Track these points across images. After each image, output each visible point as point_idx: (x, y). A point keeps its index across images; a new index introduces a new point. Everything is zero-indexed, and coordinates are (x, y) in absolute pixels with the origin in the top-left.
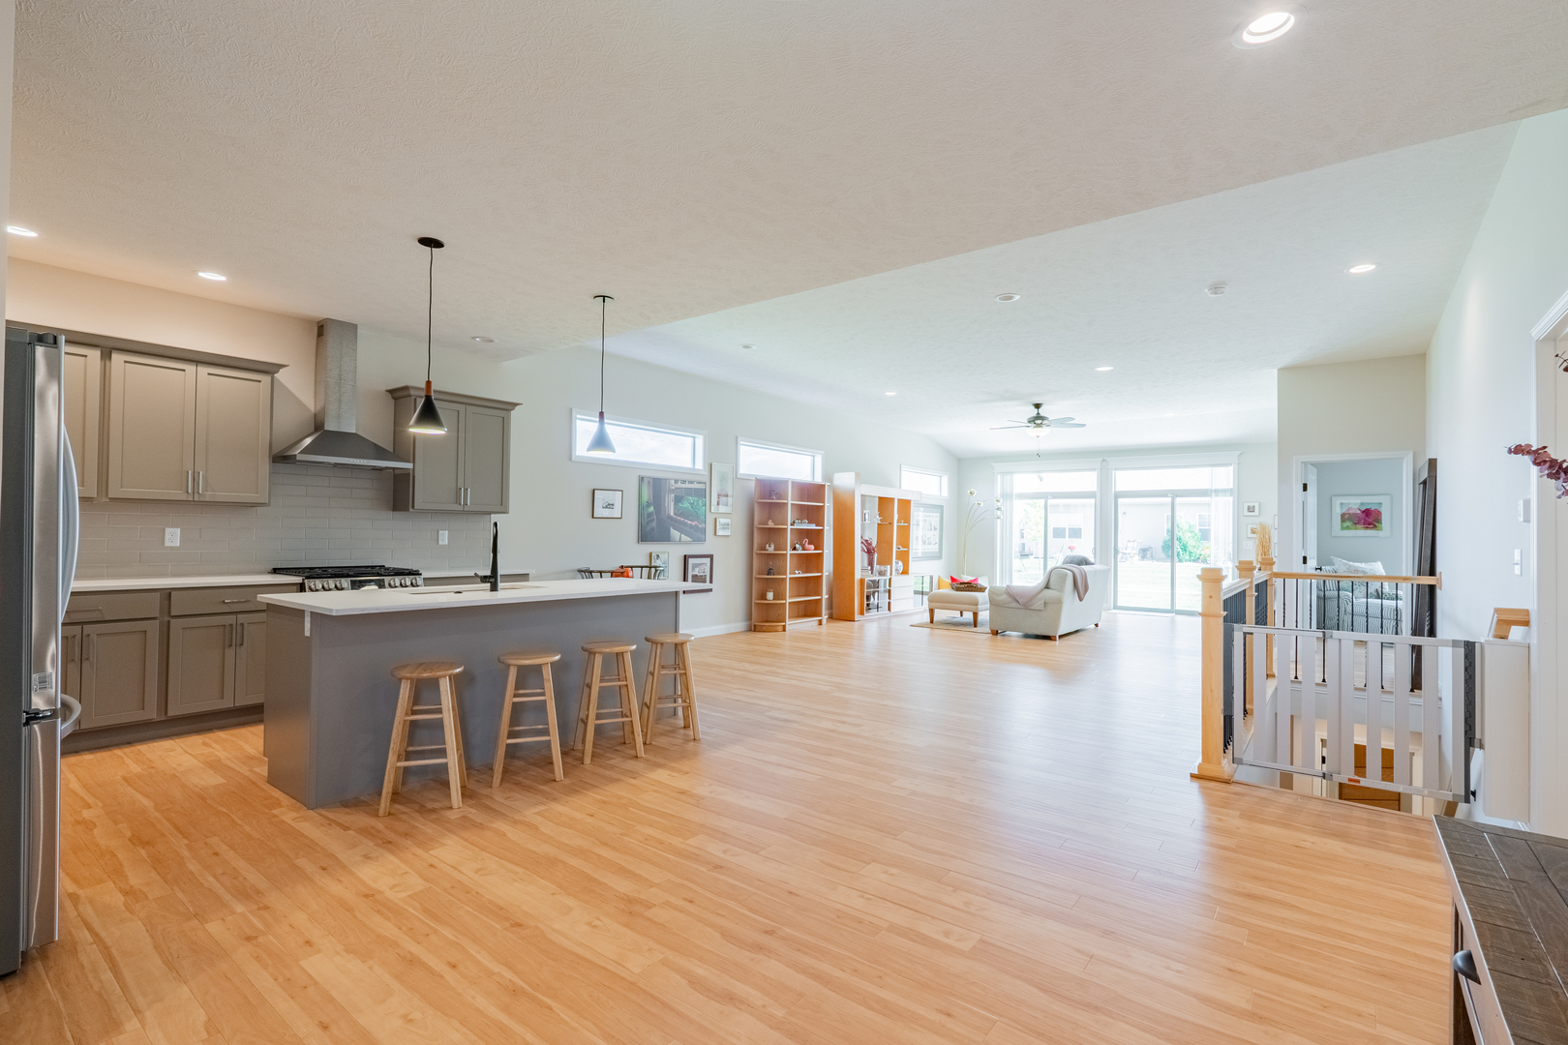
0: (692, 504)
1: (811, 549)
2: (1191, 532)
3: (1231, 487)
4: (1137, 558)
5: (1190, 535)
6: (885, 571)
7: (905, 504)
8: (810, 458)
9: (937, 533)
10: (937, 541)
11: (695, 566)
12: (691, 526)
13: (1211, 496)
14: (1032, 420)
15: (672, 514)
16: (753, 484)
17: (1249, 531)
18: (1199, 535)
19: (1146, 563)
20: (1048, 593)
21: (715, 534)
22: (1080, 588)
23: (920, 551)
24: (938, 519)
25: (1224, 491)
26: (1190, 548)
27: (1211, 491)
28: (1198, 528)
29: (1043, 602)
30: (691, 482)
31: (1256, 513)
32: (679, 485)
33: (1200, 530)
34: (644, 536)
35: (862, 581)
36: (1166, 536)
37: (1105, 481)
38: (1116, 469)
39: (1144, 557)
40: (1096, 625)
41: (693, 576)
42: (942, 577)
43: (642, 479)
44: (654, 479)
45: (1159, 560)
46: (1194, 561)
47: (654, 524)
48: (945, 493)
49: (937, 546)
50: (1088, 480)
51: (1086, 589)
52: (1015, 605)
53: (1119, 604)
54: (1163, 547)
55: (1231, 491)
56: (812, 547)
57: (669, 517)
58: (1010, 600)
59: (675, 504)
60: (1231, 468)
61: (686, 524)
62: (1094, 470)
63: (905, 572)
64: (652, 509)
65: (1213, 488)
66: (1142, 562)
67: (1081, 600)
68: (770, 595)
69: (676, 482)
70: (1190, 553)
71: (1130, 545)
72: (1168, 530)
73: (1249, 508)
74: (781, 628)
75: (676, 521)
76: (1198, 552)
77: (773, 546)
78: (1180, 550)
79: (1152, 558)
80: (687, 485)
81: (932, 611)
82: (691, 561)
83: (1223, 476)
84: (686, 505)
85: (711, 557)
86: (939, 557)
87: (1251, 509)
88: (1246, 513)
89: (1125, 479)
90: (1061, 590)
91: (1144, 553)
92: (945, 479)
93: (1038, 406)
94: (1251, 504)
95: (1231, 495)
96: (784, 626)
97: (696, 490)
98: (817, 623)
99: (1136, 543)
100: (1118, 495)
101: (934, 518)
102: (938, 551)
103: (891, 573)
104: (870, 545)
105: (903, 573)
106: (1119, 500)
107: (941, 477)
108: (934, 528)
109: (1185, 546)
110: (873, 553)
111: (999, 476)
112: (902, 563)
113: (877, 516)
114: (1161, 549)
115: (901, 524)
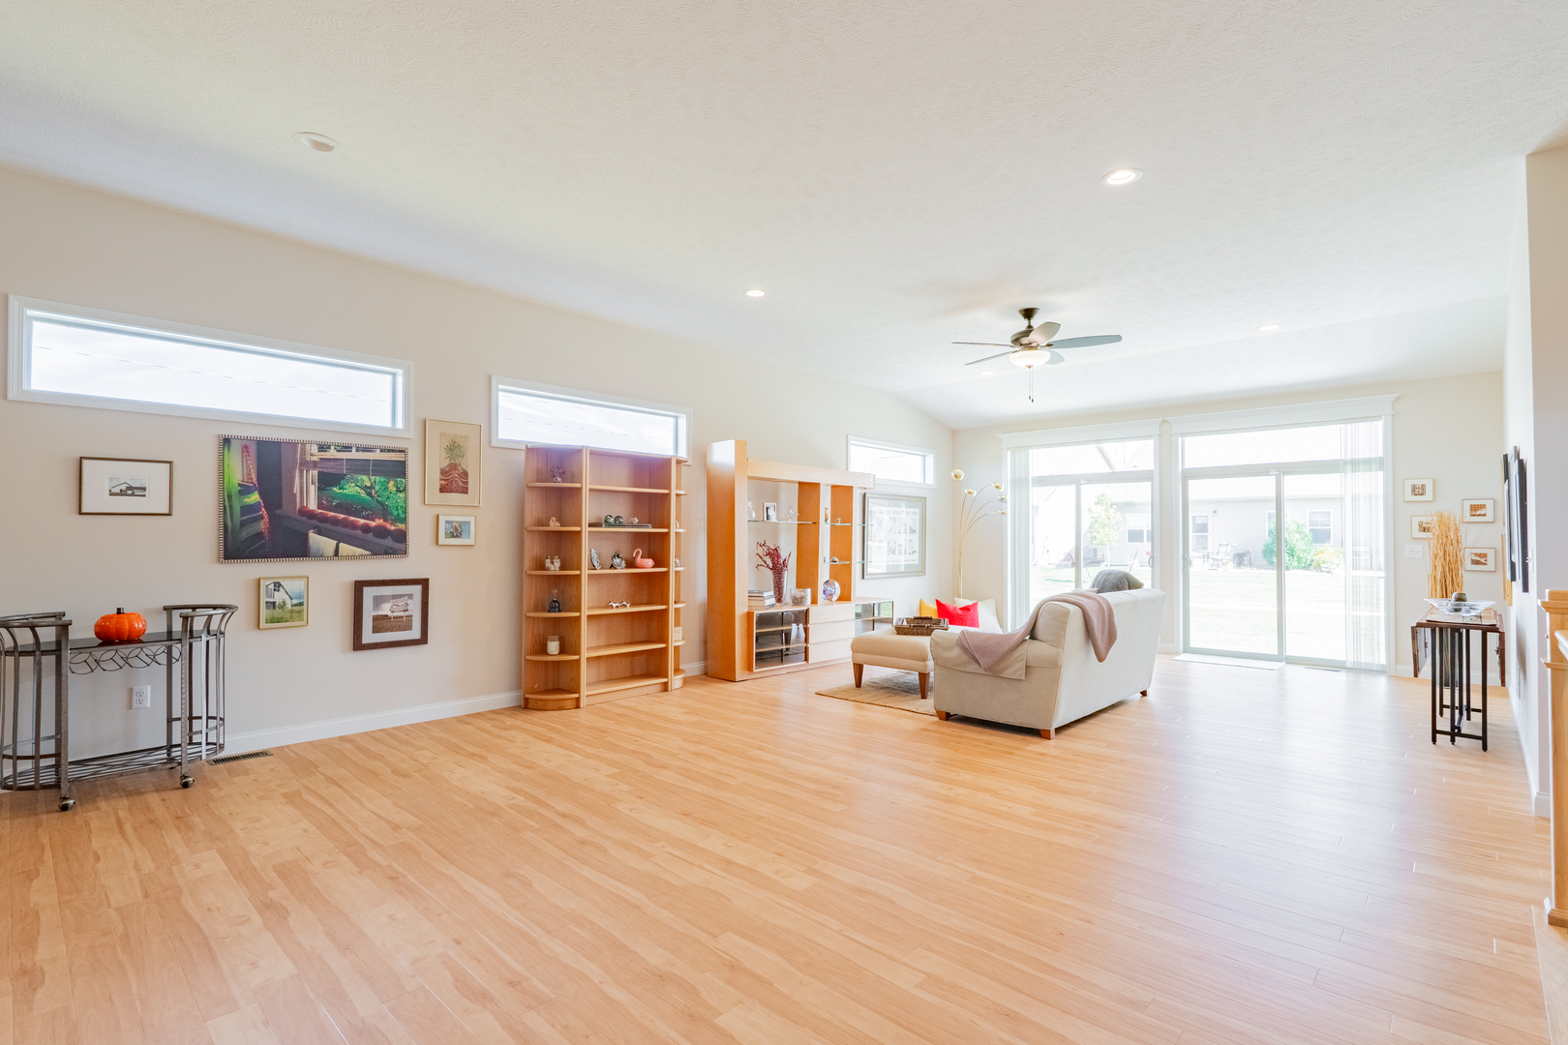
0: (365, 488)
1: (647, 565)
2: (1300, 533)
3: (1381, 455)
4: (1231, 565)
5: (1298, 536)
6: (802, 598)
7: (842, 493)
8: (672, 420)
9: (916, 537)
10: (917, 549)
11: (378, 601)
12: (366, 529)
13: (1344, 471)
14: (1020, 340)
15: (313, 505)
16: (522, 457)
17: (1416, 527)
18: (1310, 536)
19: (1244, 571)
20: (1033, 649)
21: (437, 543)
22: (1099, 636)
23: (884, 564)
24: (917, 517)
25: (1367, 464)
26: (1298, 553)
27: (1345, 462)
28: (1308, 528)
29: (1022, 664)
30: (366, 449)
31: (1429, 495)
32: (332, 453)
33: (1311, 530)
34: (236, 547)
35: (749, 615)
36: (1267, 539)
37: (1167, 454)
38: (1183, 435)
39: (1240, 564)
40: (1144, 693)
41: (376, 619)
42: (925, 601)
43: (226, 441)
44: (261, 444)
45: (1260, 567)
46: (1304, 568)
47: (263, 526)
48: (930, 480)
49: (916, 556)
50: (1137, 453)
51: (1112, 638)
52: (973, 667)
53: (1193, 644)
54: (1264, 552)
55: (1380, 463)
56: (650, 562)
57: (305, 512)
59: (320, 489)
60: (1380, 424)
61: (354, 526)
62: (1149, 437)
63: (845, 597)
64: (254, 498)
65: (1349, 457)
66: (1239, 570)
67: (1101, 659)
68: (553, 647)
69: (323, 448)
70: (1299, 558)
71: (1223, 549)
72: (1270, 532)
73: (1414, 488)
74: (570, 704)
75: (325, 519)
76: (1309, 558)
77: (557, 563)
78: (1285, 554)
79: (1251, 564)
80: (354, 455)
81: (859, 669)
82: (369, 593)
83: (1369, 437)
84: (351, 489)
85: (424, 583)
86: (922, 572)
87: (1418, 490)
88: (1409, 496)
89: (1199, 449)
90: (1058, 641)
91: (1240, 559)
92: (930, 460)
93: (1028, 313)
94: (1418, 483)
95: (1381, 468)
96: (578, 699)
97: (376, 463)
98: (659, 688)
99: (1229, 547)
100: (1189, 475)
101: (909, 516)
102: (917, 562)
103: (814, 601)
104: (779, 556)
105: (840, 599)
106: (1190, 482)
107: (924, 456)
108: (908, 531)
109: (1293, 551)
110: (782, 569)
111: (1009, 453)
112: (837, 585)
113: (794, 512)
114: (1261, 554)
115: (839, 524)
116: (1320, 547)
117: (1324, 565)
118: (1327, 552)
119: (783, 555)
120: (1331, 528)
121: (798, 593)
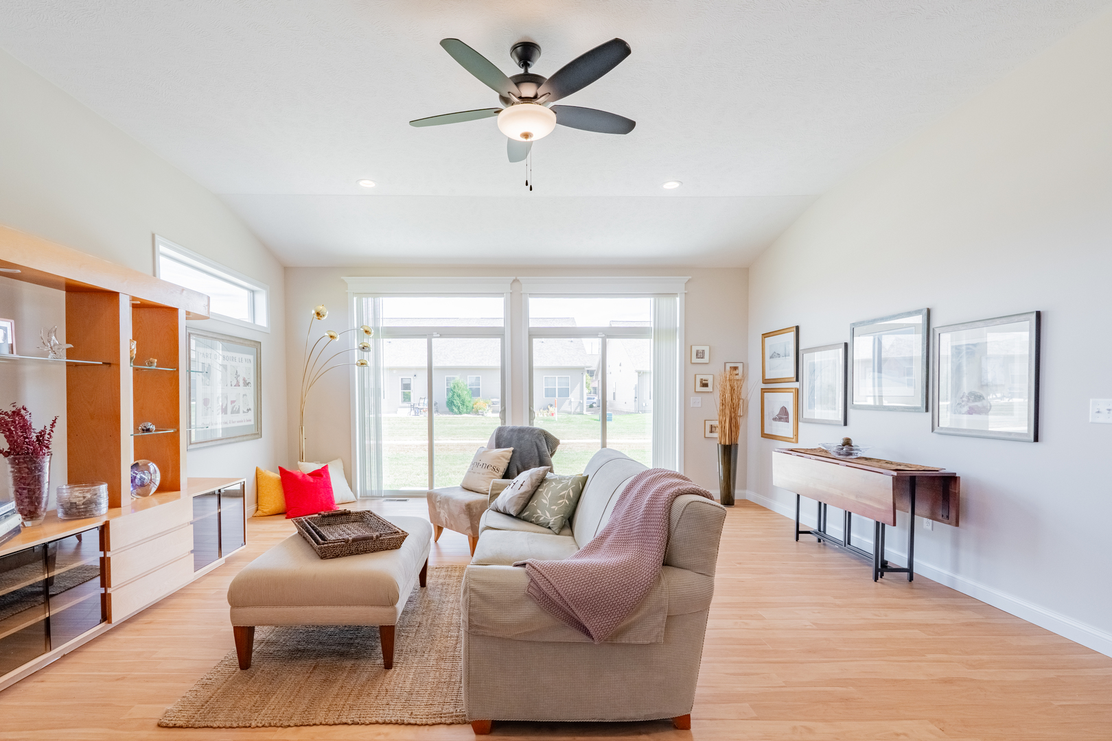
3: (677, 325)
5: (465, 392)
6: (88, 503)
9: (250, 391)
10: (252, 405)
17: (698, 383)
18: (470, 392)
23: (220, 426)
24: (251, 366)
26: (467, 403)
28: (469, 387)
31: (706, 360)
33: (471, 388)
37: (517, 311)
38: (532, 295)
42: (262, 469)
46: (470, 413)
48: (262, 320)
49: (251, 415)
58: (546, 619)
60: (677, 300)
62: (500, 294)
63: (170, 485)
70: (467, 406)
73: (697, 353)
76: (472, 406)
78: (460, 404)
86: (258, 434)
87: (700, 355)
88: (694, 359)
92: (262, 300)
94: (701, 349)
100: (535, 333)
101: (244, 364)
102: (252, 423)
103: (115, 503)
104: (26, 427)
105: (161, 489)
106: (534, 340)
107: (253, 292)
108: (241, 383)
109: (463, 402)
110: (36, 453)
111: (355, 299)
112: (153, 466)
113: (59, 340)
114: (445, 404)
115: (153, 367)
116: (476, 399)
117: (480, 411)
118: (480, 402)
119: (37, 423)
120: (480, 387)
121: (78, 495)
